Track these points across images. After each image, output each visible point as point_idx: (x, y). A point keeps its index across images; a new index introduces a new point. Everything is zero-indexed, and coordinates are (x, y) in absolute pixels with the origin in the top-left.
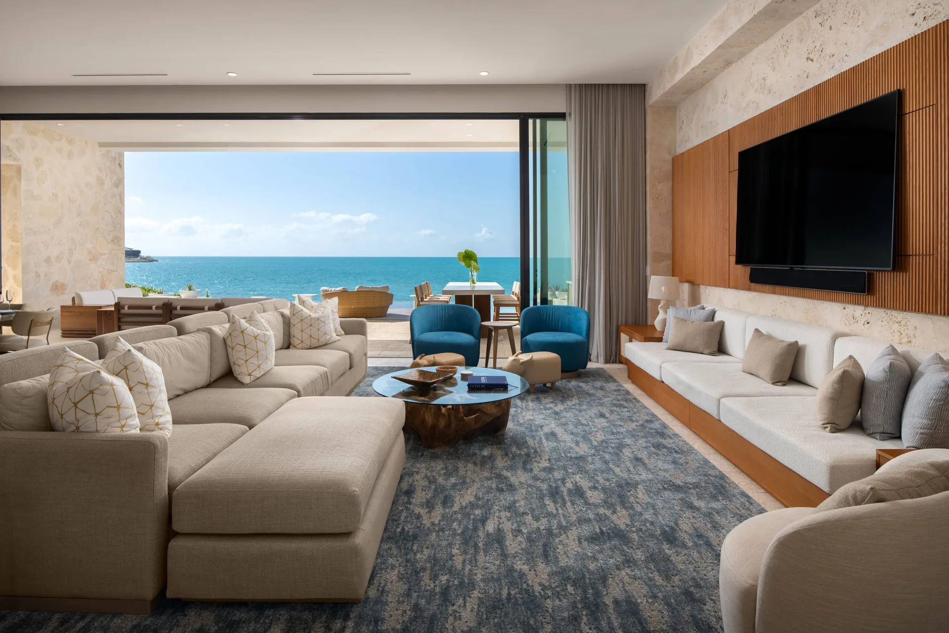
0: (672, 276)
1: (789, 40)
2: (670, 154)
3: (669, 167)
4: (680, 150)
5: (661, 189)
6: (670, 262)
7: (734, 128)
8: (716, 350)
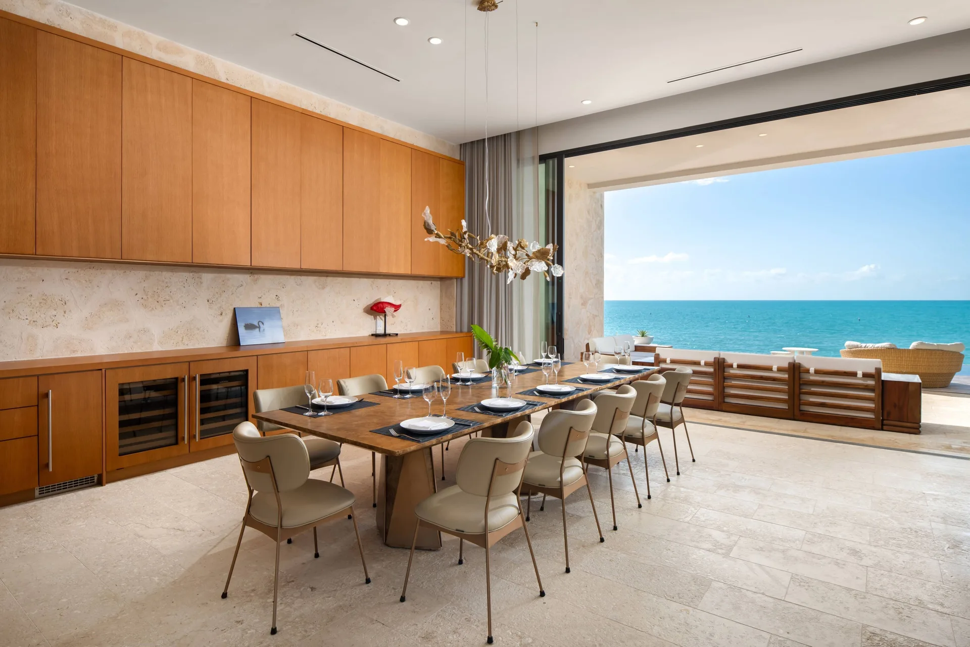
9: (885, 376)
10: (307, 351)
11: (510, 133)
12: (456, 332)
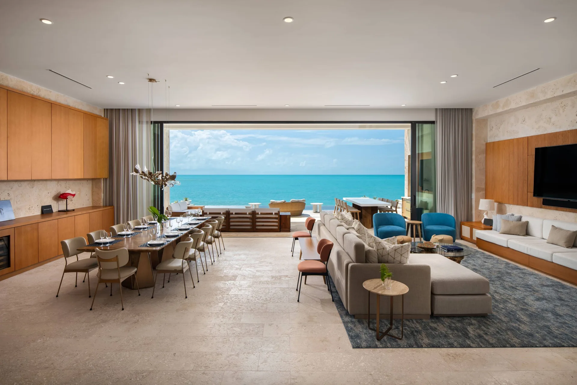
0: (485, 199)
1: (566, 105)
2: (484, 141)
3: (484, 147)
4: (490, 140)
5: (481, 158)
6: (484, 192)
7: (532, 137)
8: (525, 234)
9: (281, 214)
10: (38, 223)
11: (135, 109)
12: (103, 207)
